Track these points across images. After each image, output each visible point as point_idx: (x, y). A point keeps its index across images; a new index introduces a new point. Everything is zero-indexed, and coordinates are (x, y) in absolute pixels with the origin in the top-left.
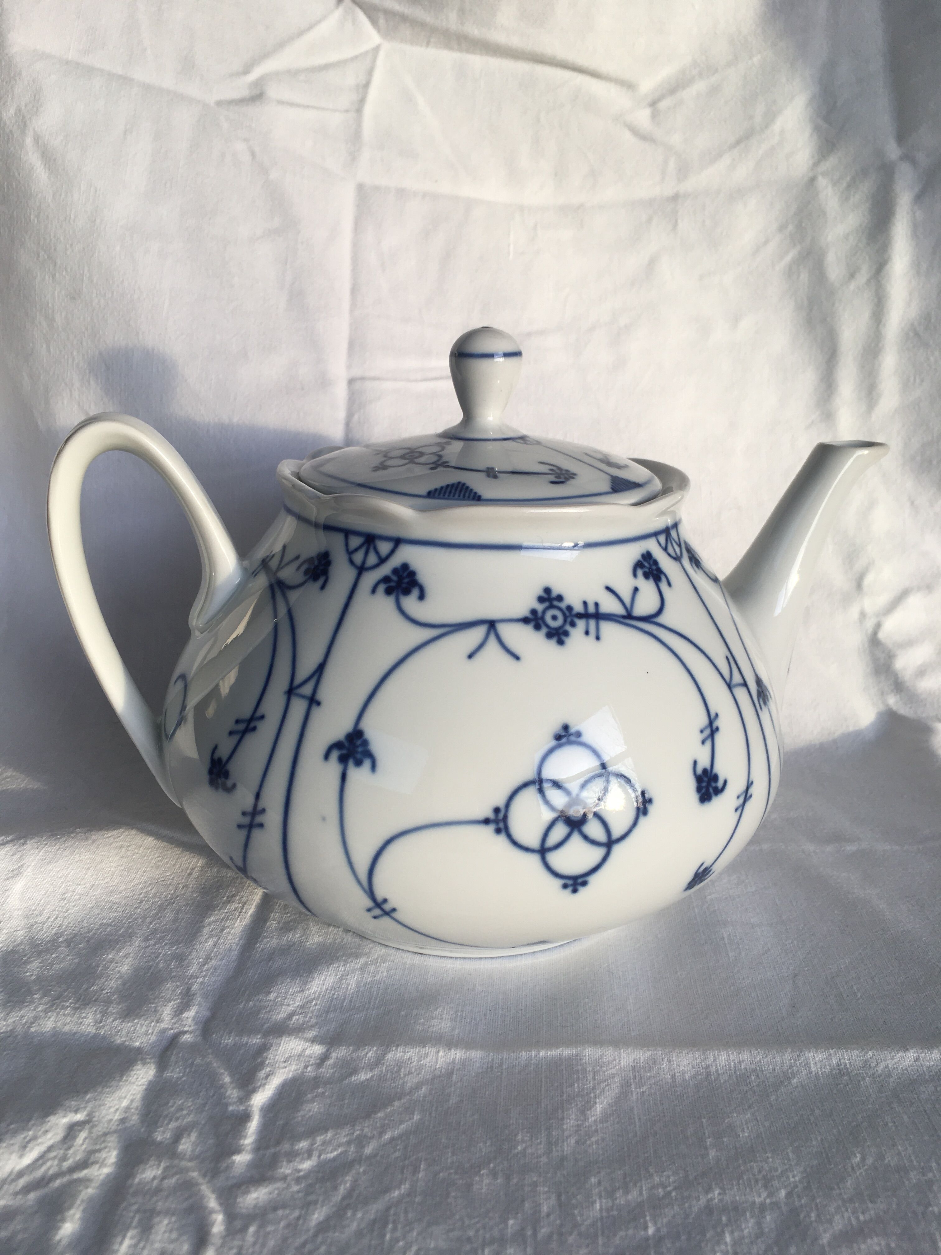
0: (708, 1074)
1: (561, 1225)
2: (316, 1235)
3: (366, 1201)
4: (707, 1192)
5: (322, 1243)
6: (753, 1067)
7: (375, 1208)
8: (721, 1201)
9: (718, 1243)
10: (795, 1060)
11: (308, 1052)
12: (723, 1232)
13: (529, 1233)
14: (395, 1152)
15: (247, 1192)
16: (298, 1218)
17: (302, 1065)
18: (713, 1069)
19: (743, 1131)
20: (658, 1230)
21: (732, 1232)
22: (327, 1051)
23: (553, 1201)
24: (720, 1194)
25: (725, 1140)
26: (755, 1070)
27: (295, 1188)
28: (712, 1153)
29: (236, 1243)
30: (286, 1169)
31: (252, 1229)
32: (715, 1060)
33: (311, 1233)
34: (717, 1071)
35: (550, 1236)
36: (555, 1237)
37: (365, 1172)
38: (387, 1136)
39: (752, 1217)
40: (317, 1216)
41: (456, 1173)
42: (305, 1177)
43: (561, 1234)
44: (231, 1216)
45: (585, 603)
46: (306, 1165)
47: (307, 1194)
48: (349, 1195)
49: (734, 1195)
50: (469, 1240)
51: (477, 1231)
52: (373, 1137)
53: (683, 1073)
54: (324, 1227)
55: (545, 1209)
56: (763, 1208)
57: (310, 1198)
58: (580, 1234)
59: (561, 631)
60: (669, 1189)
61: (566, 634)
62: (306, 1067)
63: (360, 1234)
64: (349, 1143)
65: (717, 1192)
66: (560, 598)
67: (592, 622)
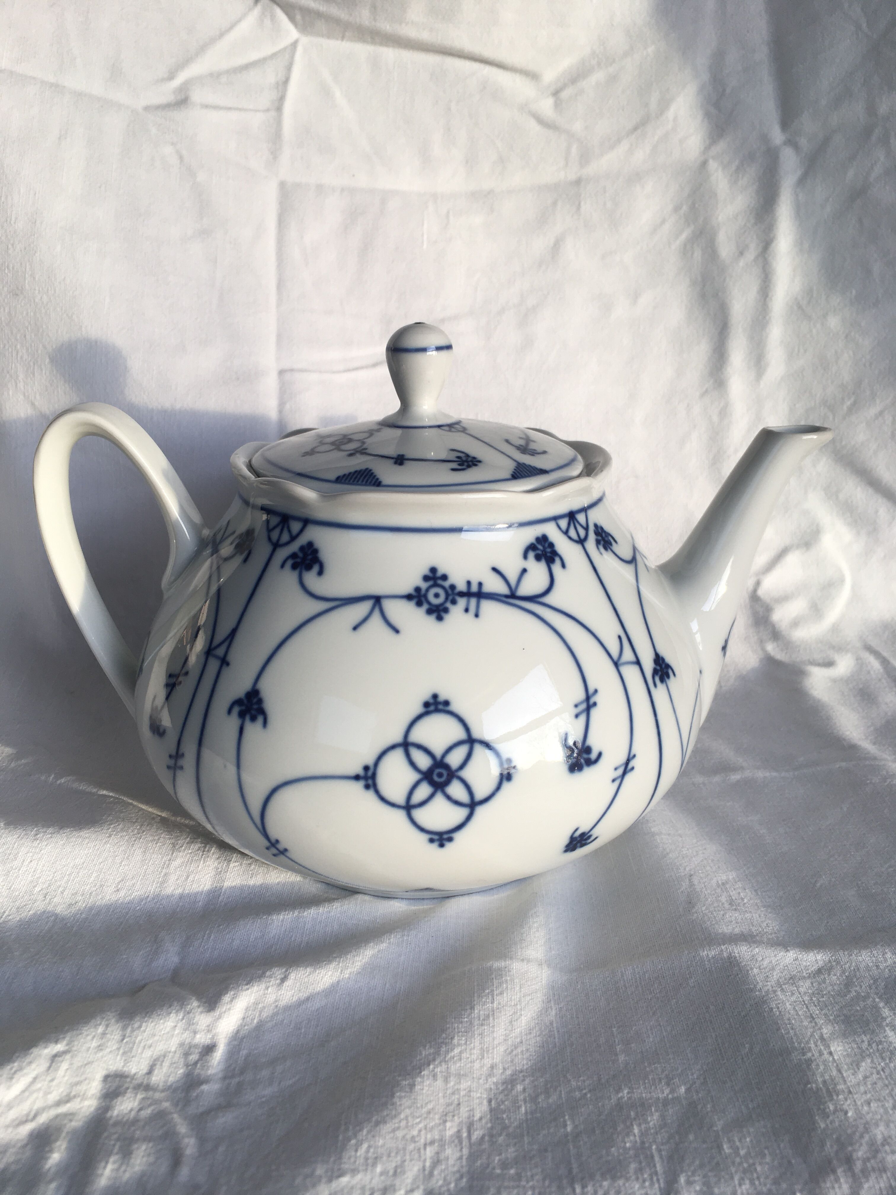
0: (617, 989)
2: (278, 1147)
4: (618, 1092)
6: (656, 975)
8: (630, 1098)
9: (628, 1135)
12: (632, 1125)
15: (216, 1118)
18: (621, 984)
19: (648, 1037)
20: (576, 1127)
21: (639, 1125)
24: (628, 1093)
25: (633, 1045)
26: (657, 978)
27: (259, 1112)
28: (622, 1058)
30: (251, 1096)
32: (622, 976)
33: (273, 1146)
34: (625, 984)
35: (482, 1138)
36: (487, 1139)
39: (656, 1111)
42: (266, 1101)
44: (203, 1138)
45: (469, 583)
46: (268, 1091)
49: (641, 1092)
53: (595, 991)
58: (508, 1135)
59: (441, 608)
60: (584, 1091)
61: (446, 610)
65: (626, 1092)
66: (445, 577)
67: (473, 601)
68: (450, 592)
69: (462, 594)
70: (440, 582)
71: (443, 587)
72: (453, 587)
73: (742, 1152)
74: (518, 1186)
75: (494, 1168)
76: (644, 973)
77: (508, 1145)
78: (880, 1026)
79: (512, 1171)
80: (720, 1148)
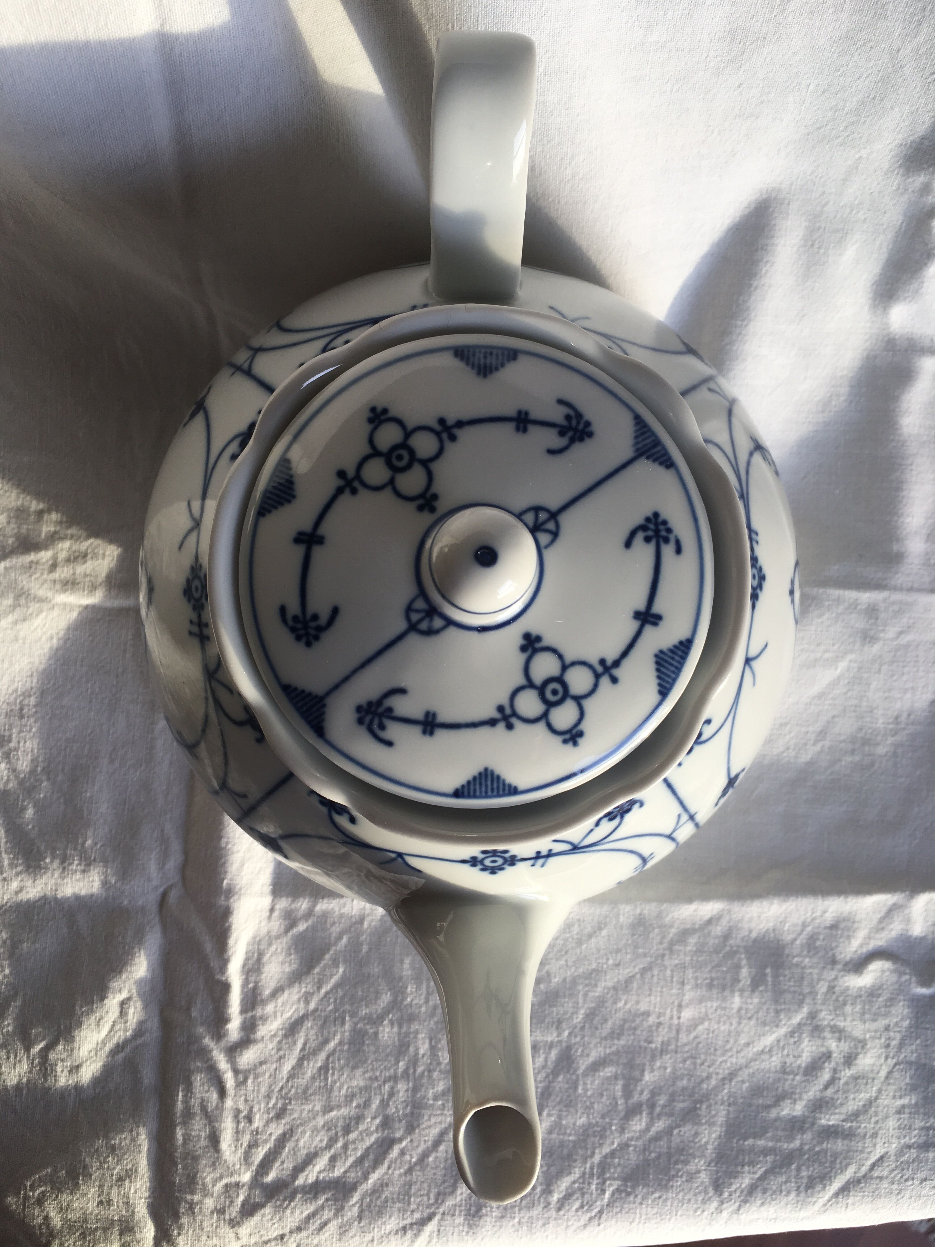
1: (431, 1064)
2: (288, 1081)
3: (315, 1052)
5: (292, 1087)
7: (322, 1056)
11: (259, 906)
13: (411, 1071)
14: (329, 1005)
15: (241, 1054)
16: (276, 1070)
17: (257, 922)
22: (273, 903)
23: (427, 1046)
27: (270, 1046)
29: (242, 1092)
30: (263, 1031)
31: (250, 1081)
33: (284, 1080)
35: (423, 1072)
36: (426, 1073)
37: (312, 1028)
38: (323, 991)
40: (288, 1066)
41: (368, 1023)
42: (275, 1036)
43: (430, 1071)
44: (236, 1073)
46: (275, 1025)
47: (279, 1050)
48: (303, 1049)
50: (376, 1079)
51: (381, 1072)
52: (313, 994)
54: (292, 1076)
55: (422, 1051)
57: (281, 1053)
58: (440, 1071)
62: (260, 922)
63: (313, 1078)
64: (299, 1000)
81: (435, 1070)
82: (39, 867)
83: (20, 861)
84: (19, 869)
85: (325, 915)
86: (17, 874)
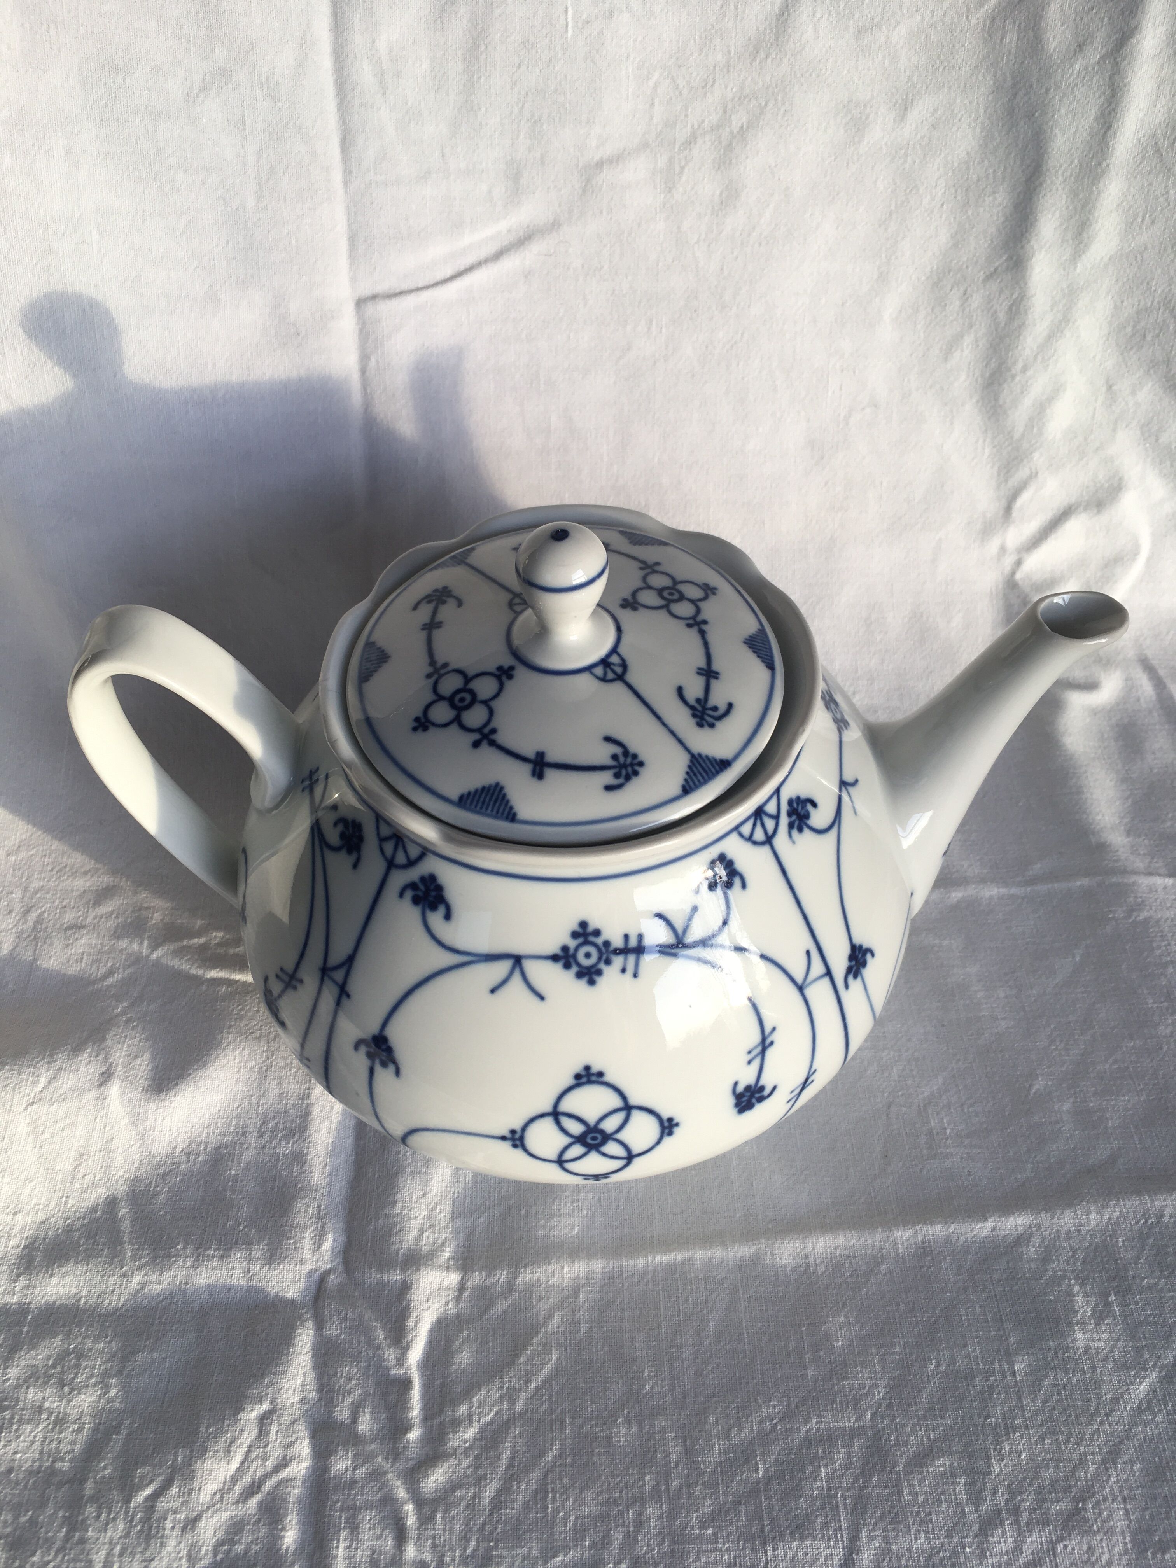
0: (808, 1266)
1: (689, 1475)
2: (491, 1514)
3: (526, 1469)
4: (807, 1421)
5: (498, 1521)
6: (847, 1252)
7: (535, 1476)
8: (818, 1430)
9: (815, 1480)
10: (885, 1242)
11: (446, 1283)
12: (819, 1467)
13: (663, 1488)
14: (542, 1405)
15: (426, 1476)
16: (474, 1497)
17: (443, 1301)
18: (811, 1259)
19: (837, 1340)
20: (767, 1470)
21: (826, 1465)
22: (462, 1279)
23: (679, 1449)
24: (817, 1423)
25: (822, 1353)
26: (849, 1256)
27: (465, 1463)
28: (811, 1372)
29: (430, 1533)
30: (455, 1441)
31: (439, 1516)
32: (813, 1249)
33: (487, 1513)
34: (815, 1261)
35: (680, 1489)
36: (684, 1490)
37: (520, 1434)
38: (533, 1386)
39: (843, 1446)
40: (489, 1493)
41: (596, 1425)
42: (471, 1448)
43: (689, 1486)
44: (420, 1503)
45: (626, 937)
46: (471, 1433)
47: (477, 1468)
48: (510, 1466)
49: (830, 1422)
50: (615, 1502)
51: (621, 1492)
52: (520, 1390)
53: (785, 1266)
54: (496, 1504)
55: (674, 1457)
56: (853, 1434)
57: (480, 1473)
58: (704, 1484)
60: (775, 1422)
62: (447, 1303)
63: (526, 1507)
64: (501, 1399)
65: (814, 1421)
66: (597, 933)
67: (632, 958)
68: (603, 949)
69: (618, 952)
70: (592, 939)
71: (595, 945)
72: (607, 944)
73: (921, 1499)
74: (715, 1549)
75: (692, 1528)
76: (836, 1248)
77: (704, 1498)
78: (1070, 1325)
79: (710, 1531)
80: (900, 1494)
81: (696, 1484)
82: (169, 1256)
83: (146, 1252)
84: (144, 1260)
85: (529, 1289)
86: (140, 1267)
